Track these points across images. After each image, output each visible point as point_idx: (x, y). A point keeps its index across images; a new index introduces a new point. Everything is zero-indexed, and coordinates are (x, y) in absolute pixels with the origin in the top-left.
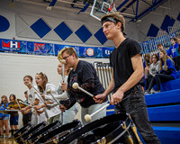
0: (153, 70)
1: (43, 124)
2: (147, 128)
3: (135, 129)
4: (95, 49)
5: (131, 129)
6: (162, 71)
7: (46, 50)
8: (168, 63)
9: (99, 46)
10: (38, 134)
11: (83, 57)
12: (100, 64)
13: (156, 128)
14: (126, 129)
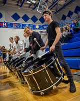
0: (64, 34)
1: (18, 58)
2: (63, 59)
3: (57, 60)
4: (39, 26)
5: (56, 60)
6: (68, 35)
7: (18, 26)
8: (71, 31)
9: (41, 24)
10: (16, 63)
11: (34, 29)
12: (42, 32)
13: (66, 59)
14: (54, 60)
